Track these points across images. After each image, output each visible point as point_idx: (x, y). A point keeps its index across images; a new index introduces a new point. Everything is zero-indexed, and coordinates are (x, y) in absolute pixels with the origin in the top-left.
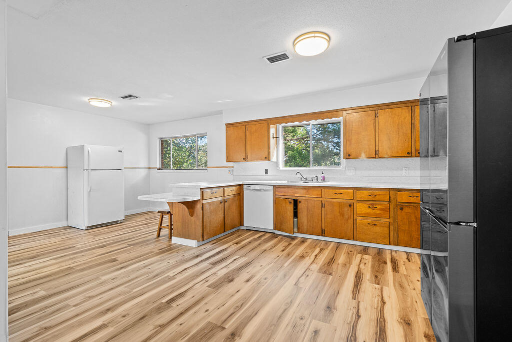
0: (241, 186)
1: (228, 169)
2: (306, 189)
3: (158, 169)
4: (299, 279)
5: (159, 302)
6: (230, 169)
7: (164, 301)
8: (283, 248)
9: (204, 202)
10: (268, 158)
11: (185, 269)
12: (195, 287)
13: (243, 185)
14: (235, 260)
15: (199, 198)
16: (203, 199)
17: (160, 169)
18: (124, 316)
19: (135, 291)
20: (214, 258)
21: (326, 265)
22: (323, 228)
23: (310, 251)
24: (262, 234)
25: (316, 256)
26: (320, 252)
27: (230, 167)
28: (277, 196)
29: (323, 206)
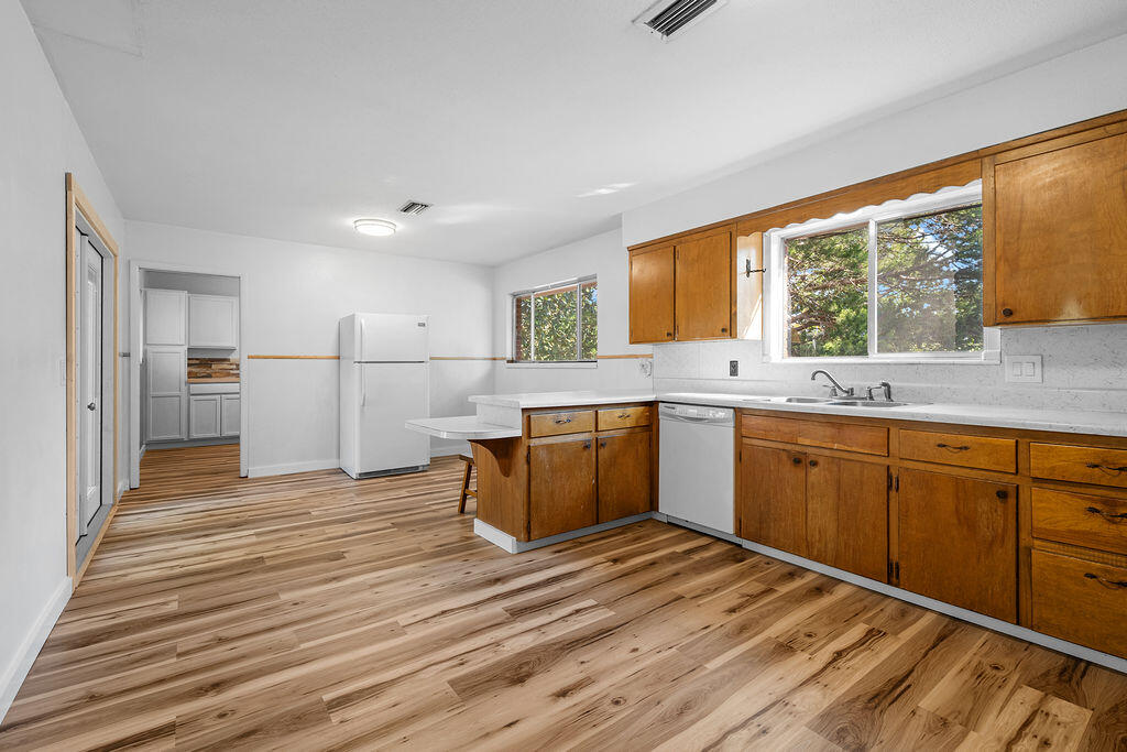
0: (651, 406)
1: (640, 360)
2: (832, 424)
3: (508, 362)
4: (725, 736)
5: (313, 698)
6: (643, 361)
7: (327, 697)
8: (740, 601)
9: (534, 442)
10: (729, 331)
11: (443, 612)
12: (422, 675)
13: (658, 402)
14: (577, 611)
15: (518, 433)
16: (530, 437)
17: (512, 361)
18: (222, 716)
19: (303, 646)
20: (532, 593)
21: (859, 705)
22: (895, 557)
23: (828, 630)
24: (702, 541)
25: (839, 654)
26: (861, 643)
27: (643, 356)
28: (745, 441)
29: (891, 483)
